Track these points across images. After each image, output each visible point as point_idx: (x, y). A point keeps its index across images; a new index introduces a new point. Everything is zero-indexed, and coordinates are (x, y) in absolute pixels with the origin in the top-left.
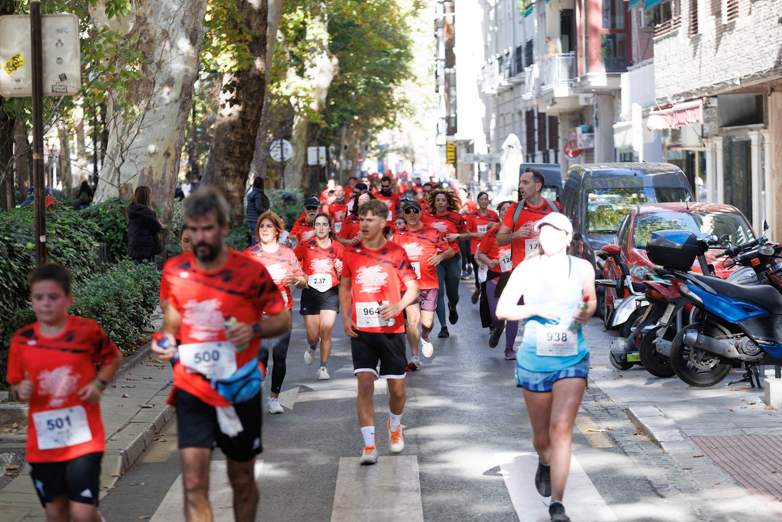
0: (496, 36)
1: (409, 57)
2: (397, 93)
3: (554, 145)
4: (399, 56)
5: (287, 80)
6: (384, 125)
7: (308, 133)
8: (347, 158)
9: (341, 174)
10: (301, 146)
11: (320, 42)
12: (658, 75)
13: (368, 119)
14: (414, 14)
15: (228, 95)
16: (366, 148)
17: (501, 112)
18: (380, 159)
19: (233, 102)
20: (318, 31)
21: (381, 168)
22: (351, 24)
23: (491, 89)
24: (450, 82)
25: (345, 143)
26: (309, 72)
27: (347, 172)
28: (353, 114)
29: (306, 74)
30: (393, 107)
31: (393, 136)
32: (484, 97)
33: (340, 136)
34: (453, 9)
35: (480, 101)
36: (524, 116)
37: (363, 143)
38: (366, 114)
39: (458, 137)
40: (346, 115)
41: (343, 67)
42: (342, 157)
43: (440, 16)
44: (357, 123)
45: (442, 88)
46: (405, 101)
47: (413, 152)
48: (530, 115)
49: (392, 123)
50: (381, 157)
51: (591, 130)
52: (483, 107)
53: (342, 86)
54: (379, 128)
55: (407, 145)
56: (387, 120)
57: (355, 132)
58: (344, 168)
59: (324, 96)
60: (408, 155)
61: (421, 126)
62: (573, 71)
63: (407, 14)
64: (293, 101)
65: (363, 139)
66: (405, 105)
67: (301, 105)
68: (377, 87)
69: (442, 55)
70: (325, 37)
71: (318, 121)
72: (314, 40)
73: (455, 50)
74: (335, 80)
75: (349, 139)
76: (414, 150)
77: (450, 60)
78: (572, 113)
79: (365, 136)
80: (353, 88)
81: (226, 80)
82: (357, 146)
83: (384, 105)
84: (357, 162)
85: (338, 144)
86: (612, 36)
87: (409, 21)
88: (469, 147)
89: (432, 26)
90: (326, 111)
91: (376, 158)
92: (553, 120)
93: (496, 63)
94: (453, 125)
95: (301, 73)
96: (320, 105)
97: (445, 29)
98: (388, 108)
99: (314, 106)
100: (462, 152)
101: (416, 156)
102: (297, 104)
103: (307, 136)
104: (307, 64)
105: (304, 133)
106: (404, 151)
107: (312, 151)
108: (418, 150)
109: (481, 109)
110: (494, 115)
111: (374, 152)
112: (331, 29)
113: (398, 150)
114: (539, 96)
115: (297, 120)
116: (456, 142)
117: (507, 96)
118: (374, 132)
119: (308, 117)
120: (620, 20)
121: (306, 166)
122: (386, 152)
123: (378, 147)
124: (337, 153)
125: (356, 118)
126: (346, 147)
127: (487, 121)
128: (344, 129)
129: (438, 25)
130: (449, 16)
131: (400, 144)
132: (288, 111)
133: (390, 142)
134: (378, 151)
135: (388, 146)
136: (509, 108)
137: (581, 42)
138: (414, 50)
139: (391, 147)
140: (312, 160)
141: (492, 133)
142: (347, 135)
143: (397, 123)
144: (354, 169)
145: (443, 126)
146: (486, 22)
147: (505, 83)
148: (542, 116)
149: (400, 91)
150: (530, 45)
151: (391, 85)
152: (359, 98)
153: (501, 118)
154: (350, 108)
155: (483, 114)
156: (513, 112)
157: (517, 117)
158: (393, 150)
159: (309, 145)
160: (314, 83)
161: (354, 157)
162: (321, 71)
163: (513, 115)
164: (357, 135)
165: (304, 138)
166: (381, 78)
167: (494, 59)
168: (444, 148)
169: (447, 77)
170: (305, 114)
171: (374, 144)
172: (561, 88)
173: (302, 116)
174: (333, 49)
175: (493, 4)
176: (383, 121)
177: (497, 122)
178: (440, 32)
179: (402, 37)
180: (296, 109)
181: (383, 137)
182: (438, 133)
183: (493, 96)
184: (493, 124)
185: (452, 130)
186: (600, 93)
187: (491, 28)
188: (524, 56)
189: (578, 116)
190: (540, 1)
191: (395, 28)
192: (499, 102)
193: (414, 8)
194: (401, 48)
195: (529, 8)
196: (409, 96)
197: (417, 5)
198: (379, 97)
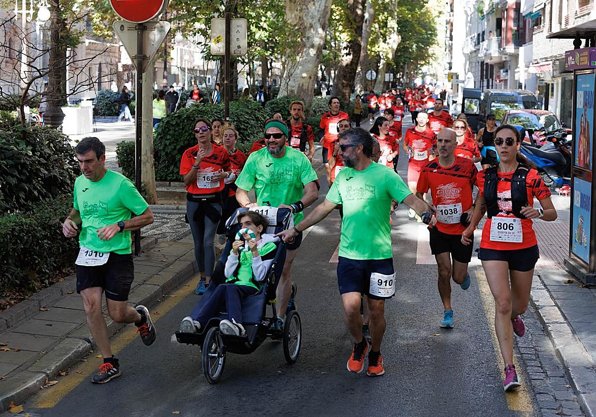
0: (470, 28)
1: (436, 35)
2: (430, 51)
3: (492, 77)
4: (431, 34)
5: (379, 44)
6: (425, 64)
7: (387, 67)
8: (407, 77)
9: (404, 85)
10: (383, 73)
11: (393, 28)
12: (535, 49)
13: (417, 61)
14: (438, 17)
15: (346, 51)
16: (417, 73)
17: (471, 61)
18: (422, 78)
19: (347, 54)
20: (393, 23)
21: (423, 82)
22: (408, 21)
23: (468, 51)
24: (451, 47)
25: (407, 71)
27: (407, 83)
28: (410, 59)
29: (387, 42)
30: (429, 56)
31: (429, 69)
32: (464, 54)
33: (404, 69)
34: (453, 15)
35: (463, 56)
36: (480, 64)
37: (416, 71)
38: (416, 59)
39: (452, 71)
40: (407, 59)
41: (404, 40)
42: (404, 77)
43: (448, 18)
44: (412, 63)
45: (447, 50)
46: (433, 54)
48: (482, 63)
49: (428, 63)
50: (423, 77)
51: (507, 71)
52: (464, 59)
53: (404, 47)
54: (422, 65)
55: (435, 73)
56: (426, 62)
57: (411, 67)
58: (405, 82)
59: (394, 52)
60: (435, 77)
62: (500, 46)
63: (435, 17)
64: (381, 53)
65: (415, 70)
66: (434, 56)
67: (384, 55)
68: (421, 48)
69: (448, 35)
70: (396, 26)
71: (391, 62)
72: (391, 28)
73: (453, 33)
74: (399, 45)
75: (409, 70)
76: (438, 75)
77: (451, 38)
78: (499, 63)
79: (417, 69)
80: (411, 48)
81: (345, 45)
82: (412, 73)
83: (425, 55)
84: (412, 80)
85: (403, 72)
86: (518, 31)
87: (436, 20)
88: (457, 76)
89: (445, 23)
90: (396, 58)
92: (492, 66)
93: (470, 40)
94: (451, 66)
95: (384, 41)
96: (393, 55)
97: (450, 24)
98: (426, 57)
99: (390, 56)
100: (454, 77)
101: (438, 78)
102: (382, 55)
103: (386, 69)
104: (388, 38)
105: (385, 67)
106: (433, 75)
107: (387, 75)
110: (468, 62)
111: (420, 75)
112: (398, 23)
113: (431, 75)
114: (485, 55)
115: (382, 61)
116: (452, 73)
117: (474, 54)
118: (420, 67)
120: (521, 24)
121: (385, 81)
122: (426, 75)
123: (422, 73)
124: (403, 76)
125: (412, 61)
126: (407, 73)
127: (465, 64)
128: (406, 65)
130: (451, 18)
131: (432, 72)
132: (378, 58)
133: (427, 71)
134: (422, 75)
135: (426, 73)
136: (474, 60)
137: (503, 34)
138: (438, 32)
139: (428, 73)
142: (408, 67)
143: (430, 63)
144: (410, 82)
145: (448, 66)
146: (467, 22)
147: (473, 49)
148: (487, 64)
150: (483, 33)
151: (428, 47)
152: (414, 52)
153: (471, 64)
154: (408, 56)
155: (464, 62)
156: (475, 61)
157: (477, 64)
158: (428, 75)
159: (386, 73)
160: (390, 46)
161: (411, 78)
162: (394, 41)
163: (476, 63)
164: (413, 68)
166: (422, 44)
167: (469, 38)
168: (447, 76)
169: (450, 45)
170: (386, 59)
171: (420, 72)
172: (494, 52)
173: (384, 60)
174: (399, 32)
175: (470, 15)
176: (424, 62)
177: (469, 65)
178: (449, 26)
179: (433, 27)
180: (382, 57)
181: (424, 69)
182: (446, 69)
183: (468, 54)
184: (467, 66)
185: (450, 68)
186: (511, 55)
187: (468, 25)
188: (481, 38)
189: (502, 65)
190: (488, 14)
191: (430, 22)
192: (471, 57)
193: (438, 14)
194: (432, 31)
195: (483, 17)
196: (435, 52)
197: (440, 13)
198: (422, 52)
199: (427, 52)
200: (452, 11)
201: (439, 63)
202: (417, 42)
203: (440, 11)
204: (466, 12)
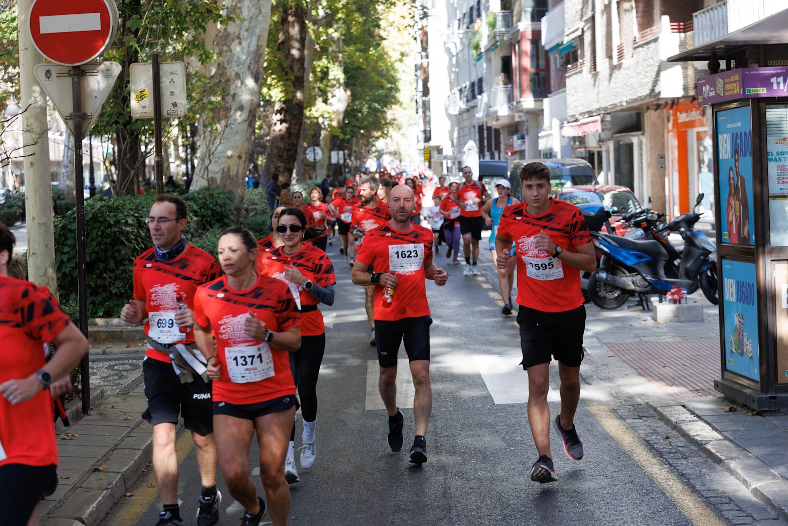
0: (457, 75)
1: (397, 90)
2: (389, 115)
3: (498, 148)
4: (391, 89)
5: (317, 106)
6: (381, 136)
7: (331, 142)
8: (356, 158)
9: (352, 170)
10: (326, 151)
11: (338, 80)
12: (570, 99)
13: (370, 132)
14: (401, 60)
15: (279, 117)
16: (369, 152)
17: (461, 126)
19: (282, 121)
20: (336, 73)
21: (379, 166)
22: (359, 68)
23: (455, 111)
24: (426, 106)
25: (355, 148)
26: (331, 100)
28: (360, 129)
29: (329, 102)
31: (387, 144)
32: (449, 116)
33: (351, 144)
34: (427, 57)
35: (447, 119)
36: (477, 129)
37: (367, 148)
38: (369, 129)
39: (432, 143)
40: (355, 129)
41: (354, 97)
42: (353, 158)
43: (419, 62)
44: (362, 135)
45: (420, 111)
46: (395, 120)
47: (400, 154)
48: (481, 128)
49: (386, 134)
50: (379, 158)
51: (523, 138)
53: (353, 110)
54: (378, 138)
55: (396, 149)
56: (383, 133)
57: (361, 141)
58: (354, 165)
59: (341, 117)
60: (397, 156)
61: (406, 137)
62: (510, 98)
63: (396, 61)
64: (321, 120)
65: (367, 146)
66: (395, 122)
67: (326, 123)
68: (376, 110)
69: (421, 88)
70: (341, 77)
71: (338, 134)
72: (334, 79)
73: (429, 85)
74: (348, 106)
75: (357, 146)
77: (426, 92)
78: (510, 126)
79: (369, 144)
80: (360, 111)
81: (277, 106)
82: (363, 151)
83: (381, 123)
84: (363, 162)
85: (350, 150)
86: (537, 74)
87: (397, 65)
88: (439, 150)
89: (413, 68)
90: (343, 126)
91: (375, 159)
92: (497, 132)
93: (458, 93)
94: (428, 135)
95: (325, 101)
96: (339, 122)
97: (422, 70)
98: (383, 125)
99: (334, 124)
100: (435, 154)
101: (403, 157)
102: (323, 123)
103: (330, 144)
104: (329, 95)
105: (328, 142)
106: (395, 154)
107: (334, 154)
108: (403, 153)
109: (448, 124)
110: (456, 129)
111: (374, 154)
112: (345, 72)
113: (390, 153)
114: (488, 115)
115: (323, 133)
116: (430, 147)
117: (465, 116)
118: (374, 141)
119: (331, 131)
120: (542, 63)
121: (330, 164)
122: (382, 154)
123: (376, 151)
124: (350, 155)
125: (362, 131)
126: (355, 152)
127: (451, 132)
128: (354, 139)
129: (418, 68)
130: (425, 61)
131: (392, 149)
132: (318, 127)
133: (384, 148)
134: (377, 154)
136: (466, 123)
137: (516, 78)
138: (400, 85)
139: (385, 151)
140: (334, 160)
141: (455, 141)
143: (389, 134)
144: (361, 166)
145: (422, 137)
146: (450, 66)
147: (464, 106)
148: (489, 129)
149: (391, 113)
150: (480, 80)
151: (385, 109)
152: (364, 118)
153: (461, 131)
154: (358, 125)
155: (449, 128)
156: (469, 126)
157: (472, 129)
158: (386, 153)
159: (331, 150)
160: (334, 108)
161: (362, 158)
162: (339, 100)
163: (470, 129)
164: (362, 143)
165: (328, 145)
166: (379, 104)
167: (456, 90)
168: (422, 151)
169: (424, 103)
170: (329, 129)
171: (374, 149)
172: (503, 110)
173: (327, 130)
174: (347, 85)
175: (454, 53)
176: (380, 133)
177: (459, 133)
178: (419, 73)
179: (393, 77)
180: (323, 126)
181: (380, 144)
182: (418, 141)
183: (456, 115)
184: (456, 135)
185: (427, 139)
186: (529, 112)
187: (454, 69)
188: (477, 88)
189: (514, 128)
190: (488, 50)
191: (388, 70)
192: (460, 120)
193: (400, 57)
194: (392, 84)
195: (480, 56)
196: (397, 116)
197: (403, 55)
198: (377, 117)
199: (384, 117)
200: (425, 49)
201: (403, 134)
202: (370, 102)
203: (403, 50)
204: (448, 51)
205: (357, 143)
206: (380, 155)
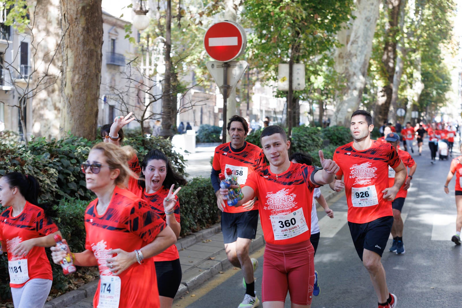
1: (451, 84)
4: (447, 84)
5: (407, 90)
6: (443, 106)
7: (413, 107)
8: (429, 116)
9: (427, 121)
10: (410, 111)
11: (418, 78)
13: (437, 104)
14: (453, 70)
15: (382, 94)
16: (436, 113)
19: (383, 96)
20: (417, 75)
22: (428, 73)
25: (429, 111)
26: (414, 87)
28: (431, 102)
30: (446, 100)
31: (446, 110)
33: (427, 109)
37: (436, 111)
38: (436, 102)
40: (429, 102)
41: (426, 87)
42: (427, 116)
44: (433, 105)
45: (460, 95)
46: (449, 98)
53: (427, 93)
54: (441, 107)
55: (451, 112)
58: (428, 119)
59: (419, 96)
61: (454, 107)
63: (450, 70)
64: (408, 97)
66: (450, 100)
68: (440, 94)
70: (420, 77)
71: (417, 104)
72: (416, 78)
74: (423, 91)
79: (436, 109)
80: (432, 94)
81: (380, 89)
82: (433, 113)
83: (442, 99)
85: (426, 111)
87: (451, 72)
89: (458, 74)
90: (420, 101)
91: (440, 117)
95: (411, 88)
96: (418, 99)
98: (444, 101)
99: (416, 99)
101: (453, 116)
102: (410, 98)
104: (413, 85)
106: (450, 115)
107: (413, 113)
111: (439, 114)
112: (422, 75)
113: (448, 114)
115: (409, 103)
118: (439, 108)
119: (413, 102)
121: (411, 118)
122: (444, 115)
123: (441, 113)
124: (426, 114)
125: (433, 103)
128: (428, 107)
129: (460, 74)
131: (449, 112)
132: (406, 101)
133: (445, 112)
138: (452, 82)
140: (413, 116)
143: (447, 105)
144: (432, 119)
145: (460, 107)
149: (447, 95)
151: (444, 93)
152: (431, 98)
158: (446, 114)
159: (413, 111)
160: (416, 91)
161: (432, 116)
162: (418, 88)
164: (433, 109)
166: (442, 91)
168: (460, 114)
171: (439, 112)
173: (411, 102)
174: (423, 81)
178: (460, 77)
179: (448, 78)
180: (409, 100)
181: (442, 110)
191: (446, 75)
193: (453, 68)
194: (448, 81)
196: (451, 97)
198: (440, 97)
199: (444, 97)
201: (453, 105)
202: (436, 89)
203: (455, 66)
205: (430, 109)
206: (442, 115)
